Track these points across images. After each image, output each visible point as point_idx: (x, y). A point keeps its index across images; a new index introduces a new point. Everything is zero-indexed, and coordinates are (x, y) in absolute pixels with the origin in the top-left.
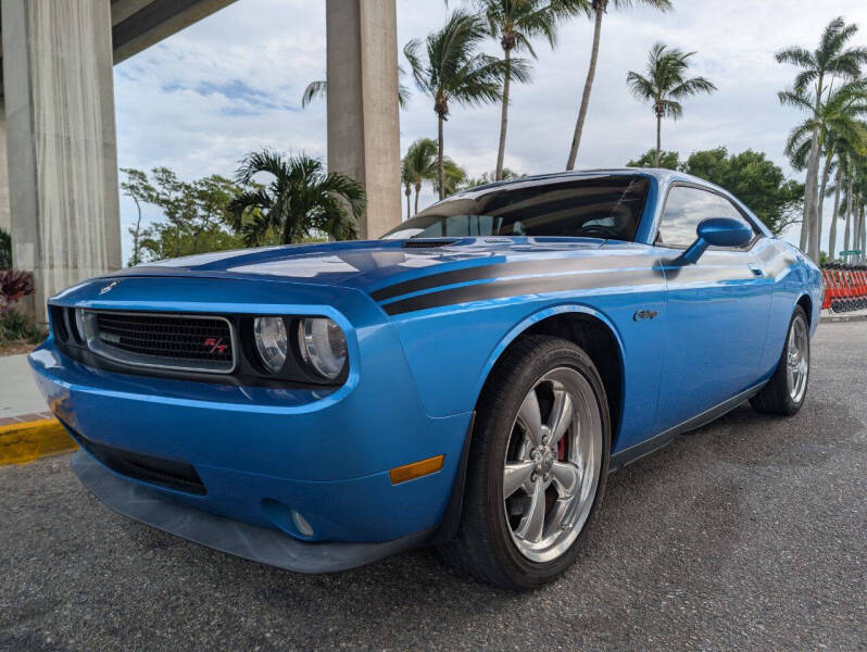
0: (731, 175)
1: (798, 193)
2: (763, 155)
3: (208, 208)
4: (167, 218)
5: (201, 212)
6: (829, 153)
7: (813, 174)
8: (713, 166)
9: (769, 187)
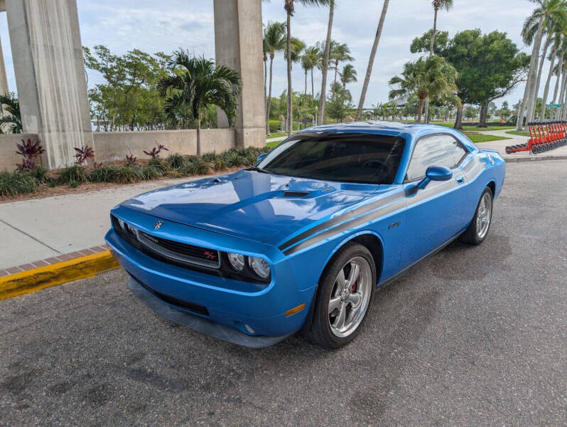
0: (483, 48)
1: (526, 61)
2: (505, 34)
3: (134, 75)
4: (106, 80)
5: (128, 77)
6: (550, 32)
7: (537, 48)
8: (471, 42)
9: (507, 58)
